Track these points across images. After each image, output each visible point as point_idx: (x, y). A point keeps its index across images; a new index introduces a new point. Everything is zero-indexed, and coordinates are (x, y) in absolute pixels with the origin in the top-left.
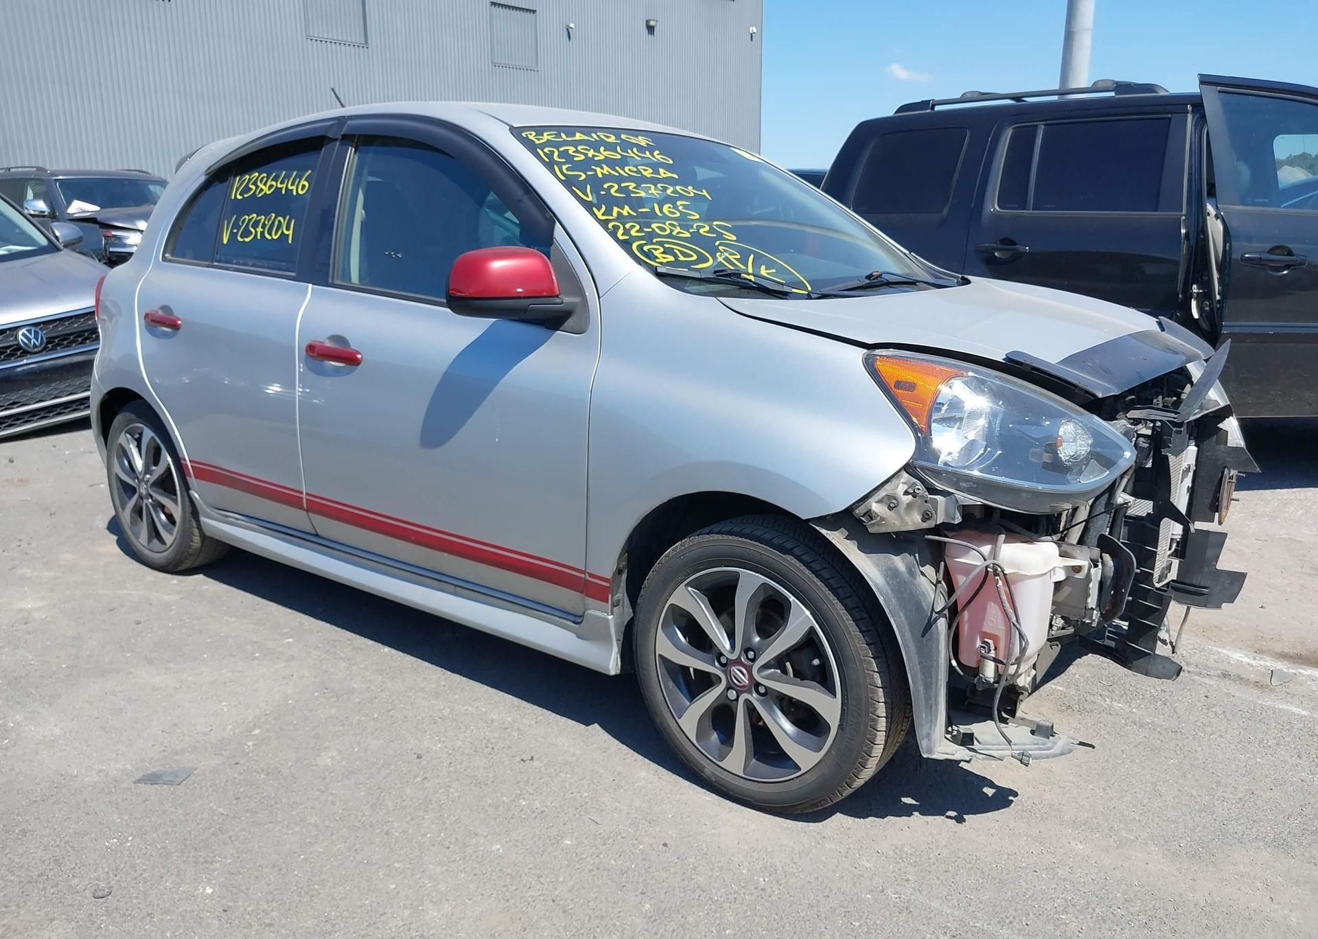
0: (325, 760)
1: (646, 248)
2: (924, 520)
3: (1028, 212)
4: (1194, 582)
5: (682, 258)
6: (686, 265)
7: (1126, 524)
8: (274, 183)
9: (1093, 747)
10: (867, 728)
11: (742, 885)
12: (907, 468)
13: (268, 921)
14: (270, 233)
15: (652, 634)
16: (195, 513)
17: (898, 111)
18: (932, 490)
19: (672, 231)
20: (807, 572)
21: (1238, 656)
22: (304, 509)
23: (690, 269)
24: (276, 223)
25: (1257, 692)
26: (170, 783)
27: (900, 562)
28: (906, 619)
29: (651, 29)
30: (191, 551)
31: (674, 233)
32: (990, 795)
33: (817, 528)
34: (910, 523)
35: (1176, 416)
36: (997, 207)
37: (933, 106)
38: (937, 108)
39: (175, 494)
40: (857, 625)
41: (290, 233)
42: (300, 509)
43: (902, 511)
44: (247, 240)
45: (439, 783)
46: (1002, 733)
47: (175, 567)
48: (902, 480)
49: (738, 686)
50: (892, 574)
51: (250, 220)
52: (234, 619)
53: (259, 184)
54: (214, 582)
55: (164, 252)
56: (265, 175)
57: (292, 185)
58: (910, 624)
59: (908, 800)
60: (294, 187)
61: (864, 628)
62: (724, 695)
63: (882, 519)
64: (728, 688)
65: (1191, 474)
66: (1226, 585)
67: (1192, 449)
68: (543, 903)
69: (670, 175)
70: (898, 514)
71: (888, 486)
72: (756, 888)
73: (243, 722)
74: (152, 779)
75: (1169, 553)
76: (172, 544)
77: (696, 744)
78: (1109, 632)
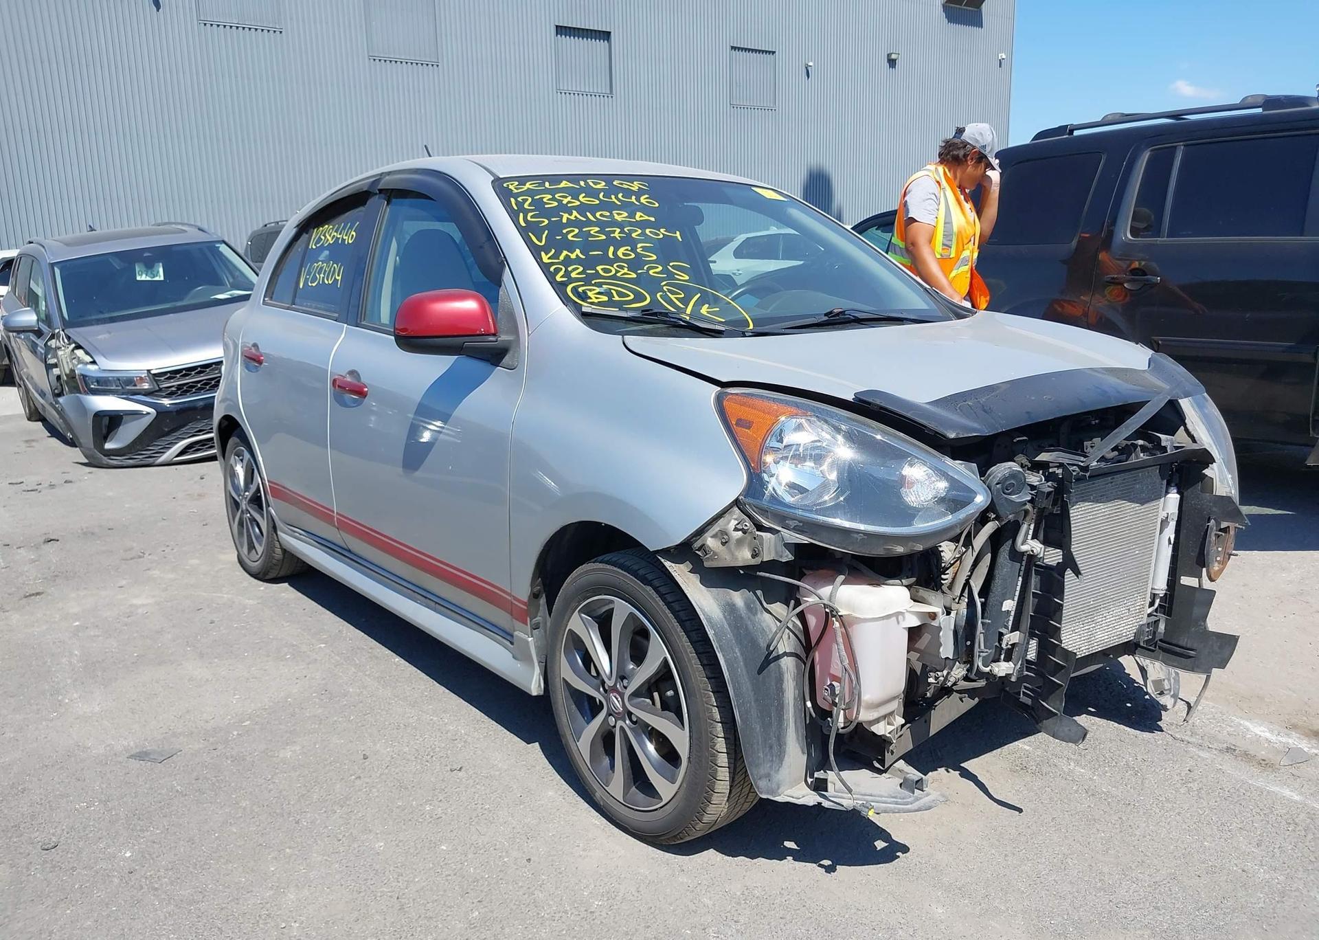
0: (287, 753)
1: (580, 290)
2: (754, 556)
3: (1162, 240)
4: (1181, 643)
5: (616, 298)
6: (619, 305)
7: (1037, 573)
8: (335, 234)
9: (1020, 810)
10: (708, 763)
11: (576, 905)
12: (736, 503)
13: (156, 886)
14: (328, 280)
15: (558, 658)
16: (275, 528)
17: (1036, 138)
18: (760, 528)
19: (617, 272)
20: (661, 603)
21: (1260, 731)
22: (334, 526)
23: (621, 309)
24: (333, 269)
25: (1256, 770)
26: (154, 761)
27: (738, 598)
28: (742, 654)
29: (892, 63)
30: (274, 561)
31: (619, 275)
32: (879, 848)
33: (663, 560)
34: (740, 559)
35: (1085, 459)
36: (1129, 236)
37: (1071, 132)
38: (1076, 133)
39: (262, 510)
40: (699, 658)
41: (339, 278)
42: (331, 524)
43: (733, 547)
44: (314, 285)
45: (367, 783)
46: (842, 781)
47: (265, 575)
48: (735, 517)
49: (616, 713)
50: (730, 609)
51: (318, 267)
52: (288, 624)
53: (327, 235)
54: (295, 590)
55: (265, 297)
56: (331, 227)
57: (346, 235)
58: (745, 660)
59: (790, 844)
60: (347, 238)
61: (705, 662)
62: (605, 720)
63: (715, 554)
64: (610, 714)
65: (1172, 525)
66: (1216, 648)
67: (1173, 497)
68: (388, 898)
69: (647, 218)
70: (730, 550)
71: (721, 521)
72: (586, 911)
73: (242, 714)
74: (142, 756)
75: (1150, 610)
76: (263, 553)
77: (589, 765)
78: (1026, 688)
